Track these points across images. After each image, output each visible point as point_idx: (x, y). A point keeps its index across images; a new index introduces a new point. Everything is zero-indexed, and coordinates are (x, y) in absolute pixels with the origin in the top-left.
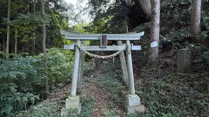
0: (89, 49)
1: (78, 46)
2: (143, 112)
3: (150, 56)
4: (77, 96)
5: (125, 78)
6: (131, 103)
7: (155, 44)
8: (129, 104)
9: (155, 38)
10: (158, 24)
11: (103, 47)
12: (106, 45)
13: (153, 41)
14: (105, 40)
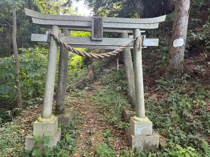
0: (73, 41)
1: (54, 36)
2: (156, 145)
3: (170, 61)
4: (53, 117)
5: (131, 92)
6: (138, 131)
7: (180, 43)
8: (135, 132)
9: (181, 33)
10: (188, 10)
11: (95, 39)
12: (101, 35)
13: (178, 37)
14: (99, 26)
